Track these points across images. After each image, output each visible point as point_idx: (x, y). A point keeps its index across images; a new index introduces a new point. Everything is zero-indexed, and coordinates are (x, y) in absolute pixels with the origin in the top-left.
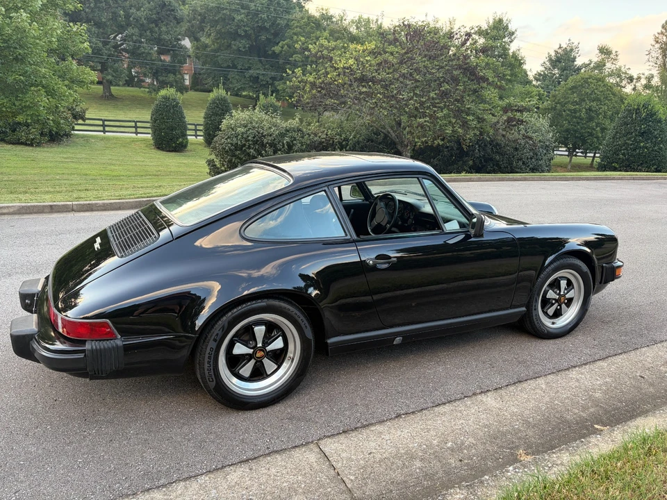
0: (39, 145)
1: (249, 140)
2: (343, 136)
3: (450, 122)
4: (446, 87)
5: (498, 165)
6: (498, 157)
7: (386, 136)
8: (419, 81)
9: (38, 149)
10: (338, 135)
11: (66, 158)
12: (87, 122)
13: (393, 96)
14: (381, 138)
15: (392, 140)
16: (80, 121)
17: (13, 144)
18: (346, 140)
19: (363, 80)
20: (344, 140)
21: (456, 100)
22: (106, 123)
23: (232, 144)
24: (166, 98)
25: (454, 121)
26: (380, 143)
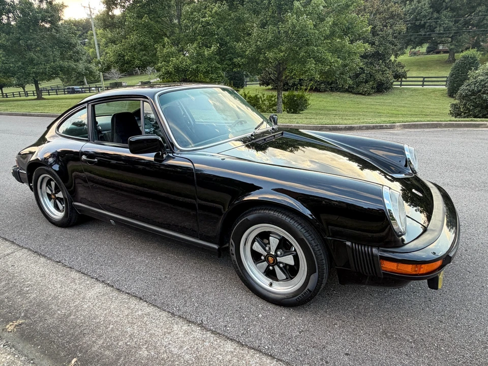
0: (369, 94)
1: (485, 87)
9: (367, 97)
11: (377, 102)
12: (408, 79)
16: (403, 79)
17: (356, 94)
22: (426, 79)
23: (469, 90)
24: (466, 58)
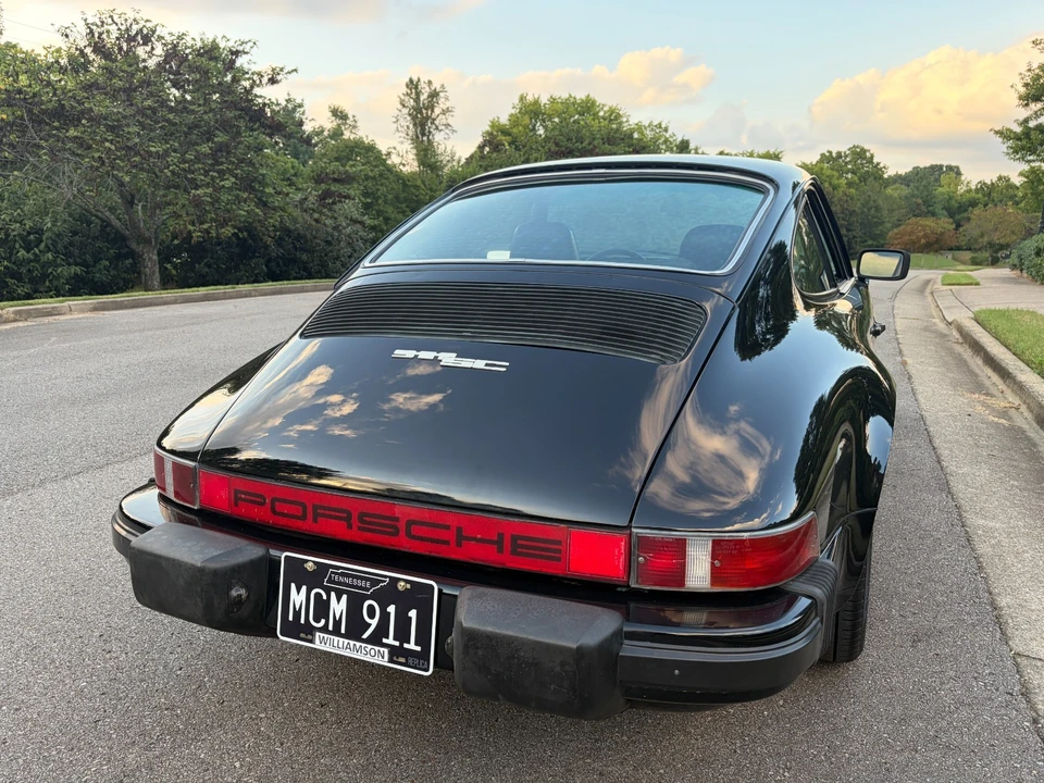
2: (29, 224)
3: (237, 196)
4: (221, 138)
5: (305, 269)
6: (304, 257)
7: (106, 224)
8: (175, 124)
10: (16, 222)
13: (130, 148)
14: (95, 228)
15: (117, 232)
18: (39, 231)
19: (63, 115)
20: (29, 234)
21: (242, 161)
25: (245, 195)
26: (95, 238)
